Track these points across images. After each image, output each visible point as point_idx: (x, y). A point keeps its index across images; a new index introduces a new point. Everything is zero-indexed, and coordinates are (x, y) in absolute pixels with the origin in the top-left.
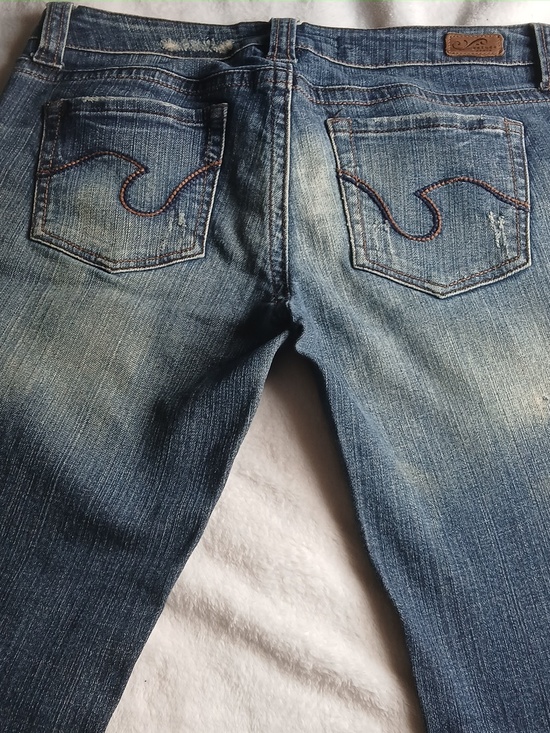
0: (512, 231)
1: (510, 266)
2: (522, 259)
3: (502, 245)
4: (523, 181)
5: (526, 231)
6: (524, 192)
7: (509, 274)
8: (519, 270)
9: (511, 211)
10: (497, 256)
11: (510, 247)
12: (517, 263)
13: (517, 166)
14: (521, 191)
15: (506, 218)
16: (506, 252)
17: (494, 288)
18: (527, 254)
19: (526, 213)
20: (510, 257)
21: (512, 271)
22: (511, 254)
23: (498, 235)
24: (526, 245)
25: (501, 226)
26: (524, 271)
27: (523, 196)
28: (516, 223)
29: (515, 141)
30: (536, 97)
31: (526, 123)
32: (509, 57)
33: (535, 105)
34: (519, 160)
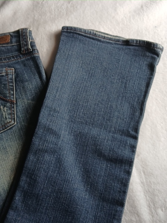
0: (9, 112)
1: (8, 125)
2: (13, 122)
3: (6, 117)
4: (12, 92)
5: (14, 111)
6: (13, 96)
7: (8, 128)
8: (12, 126)
9: (8, 104)
10: (4, 122)
11: (9, 118)
12: (11, 124)
13: (10, 87)
14: (12, 97)
15: (7, 107)
16: (7, 120)
17: (3, 134)
18: (15, 120)
19: (14, 104)
20: (8, 122)
21: (9, 127)
22: (8, 120)
23: (4, 114)
24: (14, 116)
25: (5, 111)
26: (14, 126)
27: (13, 98)
28: (10, 109)
29: (10, 76)
30: (20, 57)
31: (15, 68)
32: (11, 42)
33: (19, 60)
34: (12, 84)
